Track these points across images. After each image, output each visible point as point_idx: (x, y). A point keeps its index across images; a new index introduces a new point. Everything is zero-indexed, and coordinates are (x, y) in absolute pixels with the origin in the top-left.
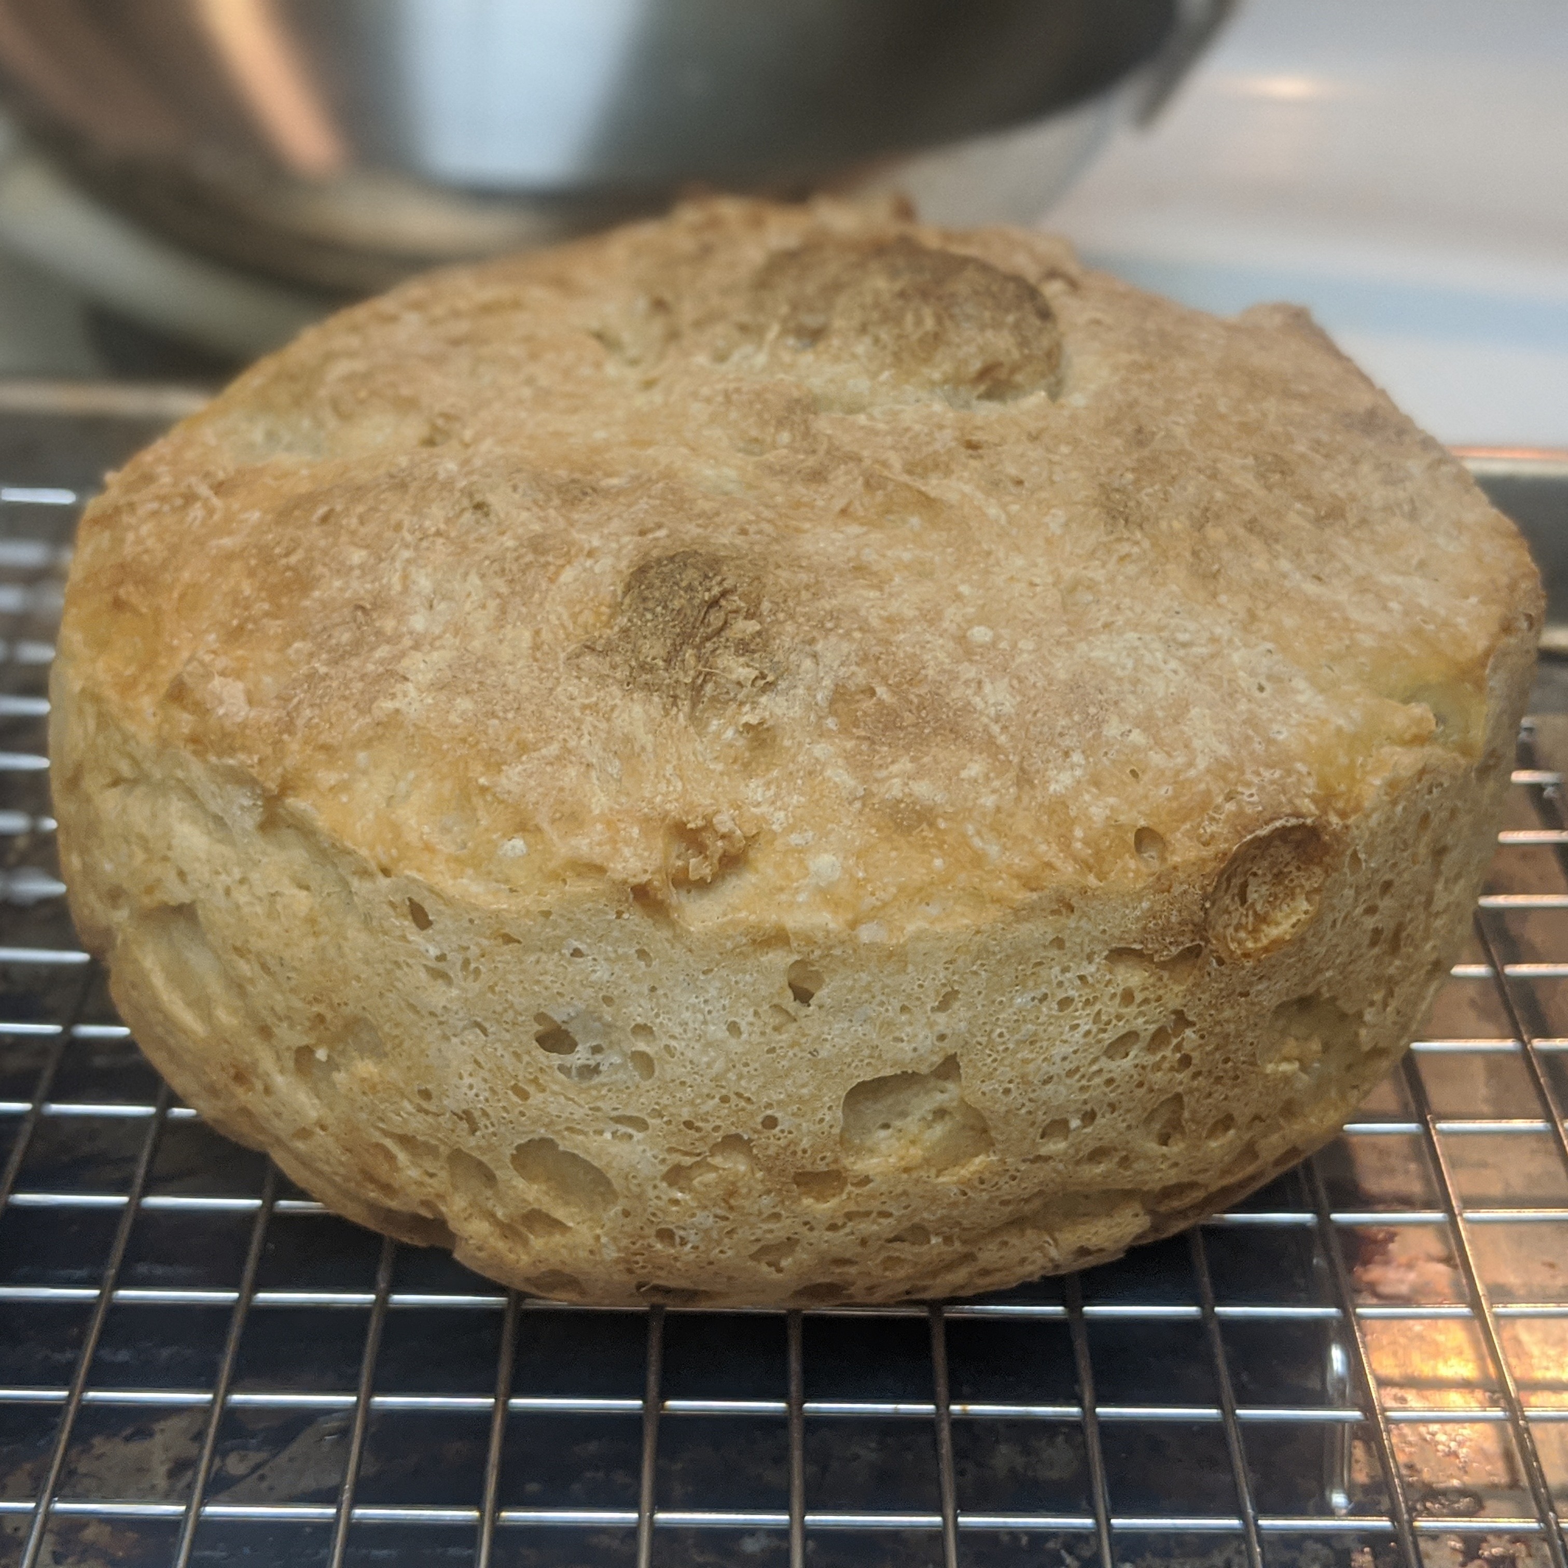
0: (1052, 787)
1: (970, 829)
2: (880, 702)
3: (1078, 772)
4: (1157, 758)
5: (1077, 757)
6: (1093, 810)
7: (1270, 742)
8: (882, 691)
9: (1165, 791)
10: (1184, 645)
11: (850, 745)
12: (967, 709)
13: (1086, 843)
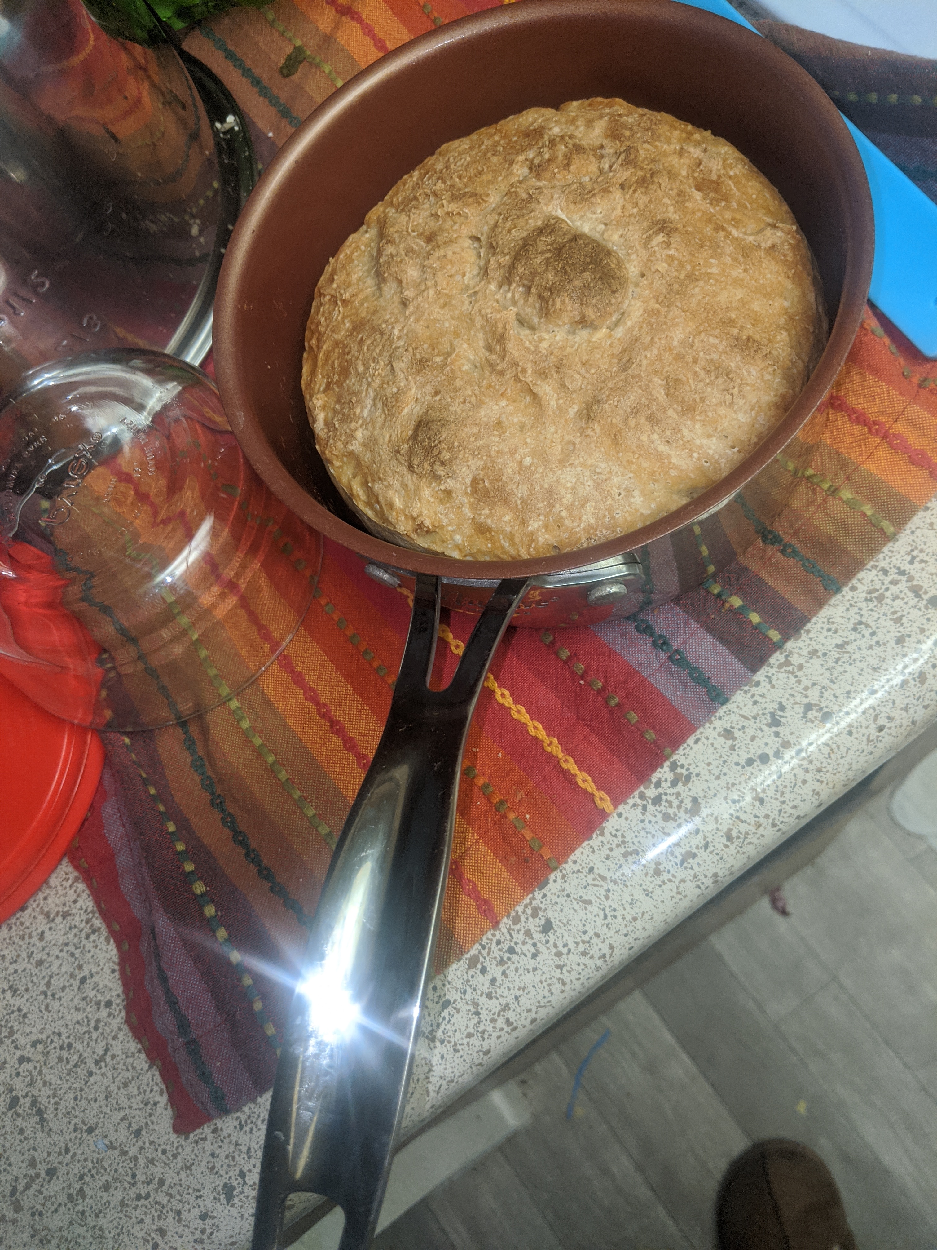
0: (530, 528)
1: (501, 537)
2: (485, 486)
3: (540, 523)
4: (567, 522)
5: (542, 517)
6: (540, 539)
7: (613, 518)
8: (487, 483)
9: (566, 535)
10: (598, 473)
11: (472, 500)
12: (512, 493)
13: (534, 549)
